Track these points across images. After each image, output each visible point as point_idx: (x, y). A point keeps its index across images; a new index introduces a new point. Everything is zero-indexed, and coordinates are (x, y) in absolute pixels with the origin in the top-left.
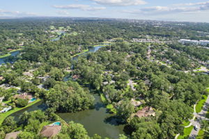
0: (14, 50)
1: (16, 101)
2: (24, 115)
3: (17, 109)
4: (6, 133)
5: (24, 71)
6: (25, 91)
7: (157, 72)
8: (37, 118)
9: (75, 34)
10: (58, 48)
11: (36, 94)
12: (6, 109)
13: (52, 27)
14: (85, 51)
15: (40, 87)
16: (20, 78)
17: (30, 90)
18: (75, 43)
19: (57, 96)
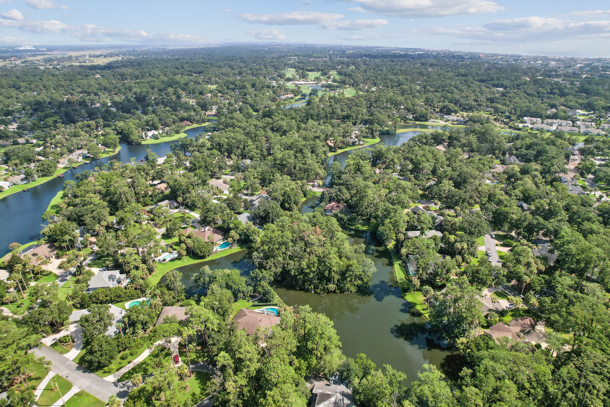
0: (195, 126)
1: (189, 241)
2: (203, 274)
3: (188, 261)
4: (165, 304)
5: (212, 176)
6: (208, 224)
7: (587, 225)
8: (228, 287)
9: (349, 92)
10: (299, 128)
11: (233, 233)
12: (166, 256)
13: (290, 73)
14: (371, 141)
15: (243, 219)
16: (201, 190)
17: (220, 223)
18: (345, 118)
19: (280, 244)
